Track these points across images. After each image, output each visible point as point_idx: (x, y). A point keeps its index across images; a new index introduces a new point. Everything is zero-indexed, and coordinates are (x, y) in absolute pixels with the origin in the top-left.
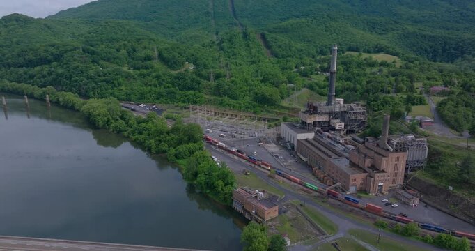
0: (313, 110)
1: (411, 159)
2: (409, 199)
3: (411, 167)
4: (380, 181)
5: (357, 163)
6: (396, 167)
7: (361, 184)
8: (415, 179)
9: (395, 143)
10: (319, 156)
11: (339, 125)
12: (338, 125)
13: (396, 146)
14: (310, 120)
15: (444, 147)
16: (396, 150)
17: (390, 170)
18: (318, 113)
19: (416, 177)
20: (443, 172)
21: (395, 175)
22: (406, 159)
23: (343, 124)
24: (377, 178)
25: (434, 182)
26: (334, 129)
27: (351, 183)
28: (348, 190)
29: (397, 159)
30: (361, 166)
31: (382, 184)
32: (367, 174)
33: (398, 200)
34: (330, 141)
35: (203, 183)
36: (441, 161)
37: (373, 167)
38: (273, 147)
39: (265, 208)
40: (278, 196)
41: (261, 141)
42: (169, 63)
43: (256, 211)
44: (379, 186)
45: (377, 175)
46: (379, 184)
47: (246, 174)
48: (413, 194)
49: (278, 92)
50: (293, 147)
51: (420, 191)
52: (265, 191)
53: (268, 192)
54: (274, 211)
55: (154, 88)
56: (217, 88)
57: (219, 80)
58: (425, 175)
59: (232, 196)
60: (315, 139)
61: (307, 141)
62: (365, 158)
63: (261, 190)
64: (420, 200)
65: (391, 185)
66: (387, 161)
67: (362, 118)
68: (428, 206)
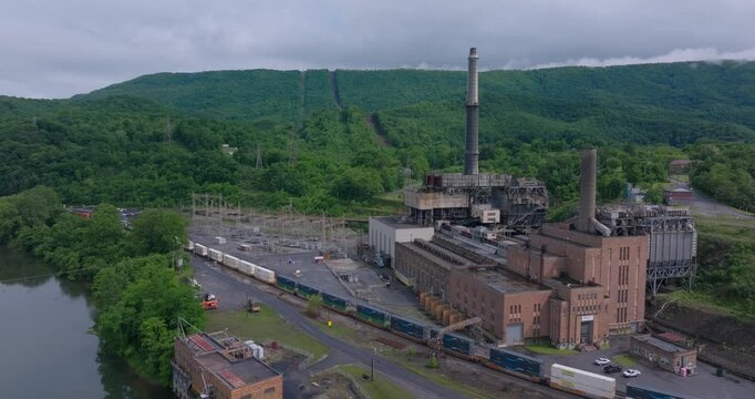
0: (434, 185)
1: (659, 259)
2: (671, 355)
3: (662, 279)
4: (587, 310)
5: (523, 272)
6: (624, 276)
7: (537, 320)
8: (673, 308)
9: (615, 216)
10: (435, 265)
11: (489, 213)
12: (485, 213)
13: (619, 222)
14: (427, 204)
16: (620, 233)
17: (610, 284)
18: (444, 190)
19: (675, 304)
20: (744, 284)
21: (623, 296)
22: (645, 255)
23: (498, 212)
24: (575, 302)
25: (726, 311)
26: (478, 223)
27: (509, 316)
28: (500, 337)
29: (624, 253)
30: (534, 277)
31: (591, 318)
32: (549, 292)
33: (638, 359)
34: (466, 240)
36: (731, 263)
37: (564, 277)
38: (346, 265)
39: (238, 382)
40: (307, 354)
41: (321, 255)
42: (191, 144)
43: (211, 393)
44: (583, 323)
45: (576, 292)
46: (584, 319)
47: (251, 311)
48: (678, 344)
49: (379, 177)
50: (388, 261)
51: (694, 336)
52: (279, 344)
53: (285, 347)
54: (267, 391)
55: (146, 180)
56: (267, 177)
57: (275, 165)
58: (697, 298)
59: (172, 356)
60: (435, 240)
61: (417, 243)
62: (541, 256)
63: (269, 341)
64: (698, 359)
65: (614, 324)
66: (600, 258)
67: (538, 202)
68: (724, 372)
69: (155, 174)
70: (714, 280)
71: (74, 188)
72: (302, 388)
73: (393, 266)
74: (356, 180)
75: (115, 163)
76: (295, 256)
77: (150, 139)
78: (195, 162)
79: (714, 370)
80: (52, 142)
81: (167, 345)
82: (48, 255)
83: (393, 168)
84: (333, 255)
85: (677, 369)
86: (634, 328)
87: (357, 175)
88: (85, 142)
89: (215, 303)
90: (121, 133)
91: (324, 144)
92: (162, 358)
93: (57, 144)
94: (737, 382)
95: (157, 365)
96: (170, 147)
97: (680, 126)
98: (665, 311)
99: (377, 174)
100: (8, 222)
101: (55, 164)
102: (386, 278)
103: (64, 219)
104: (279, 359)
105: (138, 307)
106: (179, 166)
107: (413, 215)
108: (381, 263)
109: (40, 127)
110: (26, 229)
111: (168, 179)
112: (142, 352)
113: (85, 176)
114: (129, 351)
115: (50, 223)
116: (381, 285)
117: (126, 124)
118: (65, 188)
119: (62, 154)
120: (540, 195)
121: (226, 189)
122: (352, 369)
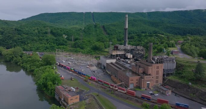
0: (116, 48)
1: (166, 69)
2: (165, 91)
3: (166, 74)
4: (148, 81)
5: (135, 72)
6: (158, 73)
7: (137, 83)
8: (169, 80)
9: (156, 59)
11: (130, 56)
12: (129, 56)
14: (114, 53)
15: (185, 63)
16: (157, 63)
17: (154, 75)
18: (119, 50)
20: (185, 75)
21: (157, 77)
22: (163, 68)
23: (132, 55)
24: (145, 79)
25: (180, 81)
26: (127, 58)
27: (130, 82)
28: (128, 86)
30: (137, 73)
31: (149, 82)
32: (140, 77)
33: (159, 92)
34: (123, 63)
35: (41, 84)
36: (184, 70)
37: (144, 73)
38: (94, 68)
39: (70, 96)
40: (84, 90)
41: (88, 65)
42: (55, 35)
43: (64, 99)
44: (147, 84)
45: (146, 77)
46: (147, 83)
47: (72, 80)
48: (168, 88)
49: (103, 45)
50: (105, 68)
51: (172, 87)
52: (78, 88)
53: (80, 88)
54: (76, 98)
55: (44, 45)
56: (75, 44)
57: (77, 41)
58: (175, 78)
59: (55, 90)
60: (116, 63)
61: (112, 63)
62: (139, 68)
63: (76, 87)
64: (172, 92)
65: (155, 84)
66: (152, 69)
67: (142, 53)
68: (177, 95)
69: (46, 43)
70: (179, 73)
71: (25, 47)
72: (83, 98)
73: (106, 69)
74: (97, 45)
75: (36, 40)
76: (82, 66)
77: (44, 33)
78: (56, 40)
79: (175, 94)
80: (19, 34)
81: (53, 88)
82: (21, 65)
83: (107, 42)
84: (91, 65)
85: (166, 94)
86: (160, 85)
87: (98, 44)
88: (27, 34)
89: (63, 78)
90: (36, 31)
91: (90, 34)
92: (52, 91)
93: (20, 35)
94: (179, 97)
95: (51, 92)
96: (50, 36)
97: (186, 29)
98: (167, 81)
99: (103, 44)
100: (11, 56)
101: (20, 40)
102: (104, 72)
103: (24, 56)
104: (78, 91)
105: (46, 79)
106: (52, 41)
107: (111, 56)
108: (103, 68)
109: (15, 30)
110: (15, 58)
111: (50, 44)
112: (48, 90)
113: (28, 43)
114: (44, 89)
115: (21, 57)
116: (103, 74)
117: (38, 29)
118: (23, 47)
119: (22, 37)
120: (143, 51)
121: (64, 47)
122: (95, 94)
